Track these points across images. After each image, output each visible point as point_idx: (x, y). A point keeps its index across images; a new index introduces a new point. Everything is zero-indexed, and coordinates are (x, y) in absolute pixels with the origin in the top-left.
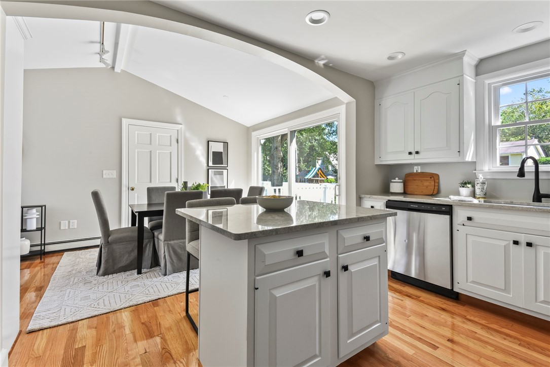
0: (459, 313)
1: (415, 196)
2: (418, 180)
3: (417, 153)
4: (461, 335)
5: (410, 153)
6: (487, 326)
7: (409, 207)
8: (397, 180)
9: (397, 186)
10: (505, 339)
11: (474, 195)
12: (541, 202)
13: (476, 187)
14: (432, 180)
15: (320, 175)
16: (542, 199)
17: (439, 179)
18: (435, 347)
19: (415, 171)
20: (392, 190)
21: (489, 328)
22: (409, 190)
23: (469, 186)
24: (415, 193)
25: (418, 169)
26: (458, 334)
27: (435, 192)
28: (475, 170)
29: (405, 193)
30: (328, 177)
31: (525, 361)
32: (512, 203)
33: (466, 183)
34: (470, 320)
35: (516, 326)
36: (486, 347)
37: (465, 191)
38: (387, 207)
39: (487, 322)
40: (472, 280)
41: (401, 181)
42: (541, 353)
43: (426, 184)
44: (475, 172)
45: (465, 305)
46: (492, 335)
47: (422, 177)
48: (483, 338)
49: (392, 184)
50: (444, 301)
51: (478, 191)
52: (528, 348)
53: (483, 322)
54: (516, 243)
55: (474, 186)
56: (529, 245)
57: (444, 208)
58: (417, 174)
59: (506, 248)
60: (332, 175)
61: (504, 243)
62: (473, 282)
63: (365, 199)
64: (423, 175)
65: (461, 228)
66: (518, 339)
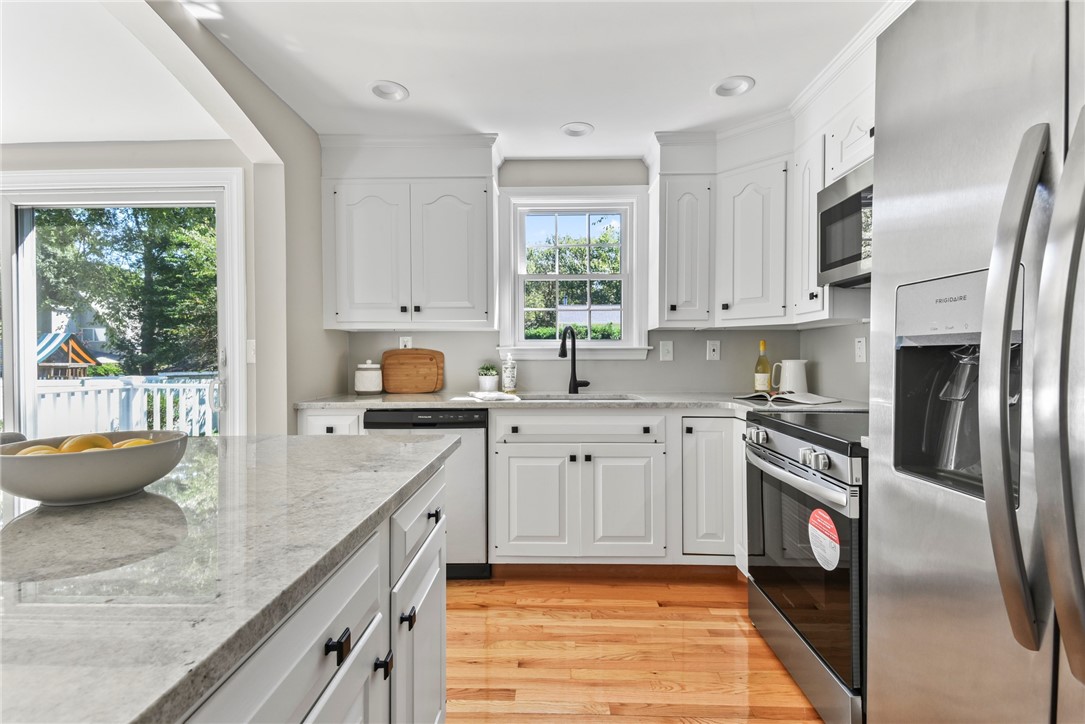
0: (505, 602)
1: (405, 396)
2: (407, 364)
3: (417, 309)
4: (529, 643)
5: (404, 309)
6: (546, 607)
7: (415, 421)
8: (369, 364)
9: (369, 379)
10: (575, 617)
11: (500, 387)
12: (577, 392)
13: (504, 375)
14: (433, 364)
15: (71, 355)
16: (579, 388)
17: (443, 362)
18: (509, 694)
19: (402, 347)
20: (360, 387)
21: (551, 608)
22: (392, 386)
23: (494, 373)
24: (404, 390)
25: (407, 343)
26: (525, 644)
27: (439, 386)
28: (498, 346)
29: (384, 392)
30: (101, 359)
31: (611, 641)
32: (548, 397)
33: (488, 369)
34: (523, 608)
35: (575, 588)
36: (565, 645)
37: (489, 381)
38: (368, 425)
39: (543, 600)
40: (516, 534)
41: (378, 366)
42: (616, 618)
43: (423, 371)
44: (498, 348)
45: (504, 582)
46: (559, 619)
47: (415, 358)
48: (555, 631)
49: (358, 374)
50: (474, 588)
51: (507, 382)
52: (603, 618)
53: (538, 601)
54: (573, 458)
55: (499, 374)
56: (588, 458)
57: (477, 416)
58: (406, 352)
59: (561, 468)
60: (110, 355)
61: (557, 463)
62: (519, 538)
63: (309, 412)
64: (416, 353)
65: (500, 447)
66: (584, 609)
